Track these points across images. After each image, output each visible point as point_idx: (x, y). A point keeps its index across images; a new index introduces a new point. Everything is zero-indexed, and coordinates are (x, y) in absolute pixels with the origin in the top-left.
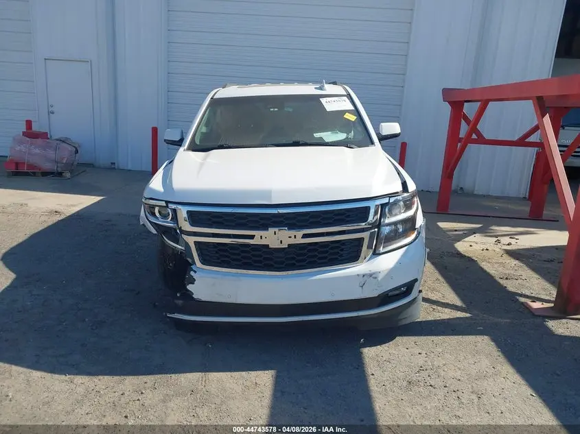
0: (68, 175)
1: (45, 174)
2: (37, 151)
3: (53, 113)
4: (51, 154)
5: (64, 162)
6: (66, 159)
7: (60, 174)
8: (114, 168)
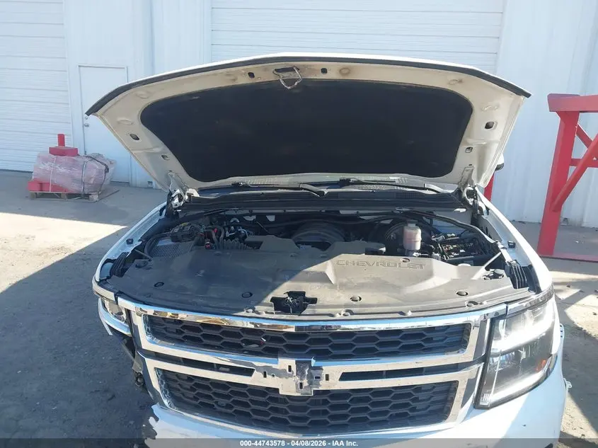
0: (95, 197)
1: (71, 196)
2: (62, 170)
3: (88, 126)
4: (77, 173)
5: (92, 182)
6: (93, 179)
7: (87, 196)
8: (152, 188)
